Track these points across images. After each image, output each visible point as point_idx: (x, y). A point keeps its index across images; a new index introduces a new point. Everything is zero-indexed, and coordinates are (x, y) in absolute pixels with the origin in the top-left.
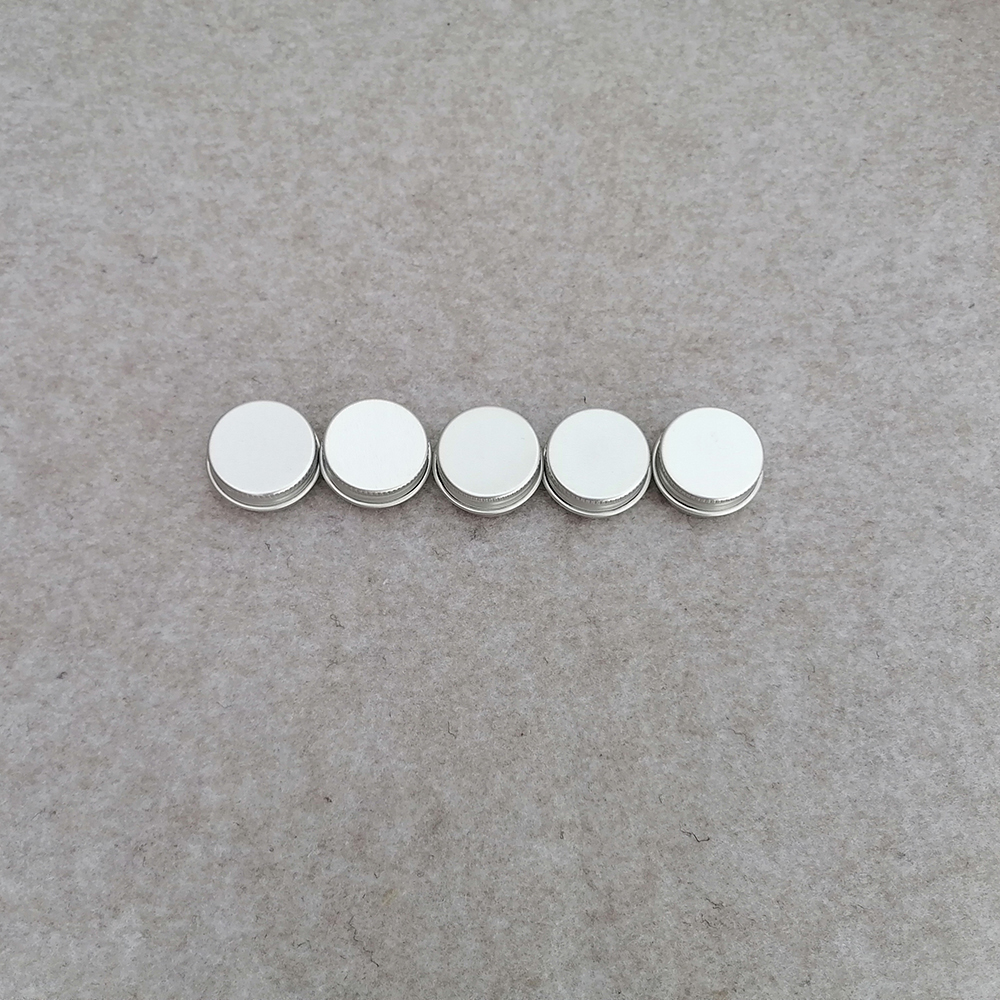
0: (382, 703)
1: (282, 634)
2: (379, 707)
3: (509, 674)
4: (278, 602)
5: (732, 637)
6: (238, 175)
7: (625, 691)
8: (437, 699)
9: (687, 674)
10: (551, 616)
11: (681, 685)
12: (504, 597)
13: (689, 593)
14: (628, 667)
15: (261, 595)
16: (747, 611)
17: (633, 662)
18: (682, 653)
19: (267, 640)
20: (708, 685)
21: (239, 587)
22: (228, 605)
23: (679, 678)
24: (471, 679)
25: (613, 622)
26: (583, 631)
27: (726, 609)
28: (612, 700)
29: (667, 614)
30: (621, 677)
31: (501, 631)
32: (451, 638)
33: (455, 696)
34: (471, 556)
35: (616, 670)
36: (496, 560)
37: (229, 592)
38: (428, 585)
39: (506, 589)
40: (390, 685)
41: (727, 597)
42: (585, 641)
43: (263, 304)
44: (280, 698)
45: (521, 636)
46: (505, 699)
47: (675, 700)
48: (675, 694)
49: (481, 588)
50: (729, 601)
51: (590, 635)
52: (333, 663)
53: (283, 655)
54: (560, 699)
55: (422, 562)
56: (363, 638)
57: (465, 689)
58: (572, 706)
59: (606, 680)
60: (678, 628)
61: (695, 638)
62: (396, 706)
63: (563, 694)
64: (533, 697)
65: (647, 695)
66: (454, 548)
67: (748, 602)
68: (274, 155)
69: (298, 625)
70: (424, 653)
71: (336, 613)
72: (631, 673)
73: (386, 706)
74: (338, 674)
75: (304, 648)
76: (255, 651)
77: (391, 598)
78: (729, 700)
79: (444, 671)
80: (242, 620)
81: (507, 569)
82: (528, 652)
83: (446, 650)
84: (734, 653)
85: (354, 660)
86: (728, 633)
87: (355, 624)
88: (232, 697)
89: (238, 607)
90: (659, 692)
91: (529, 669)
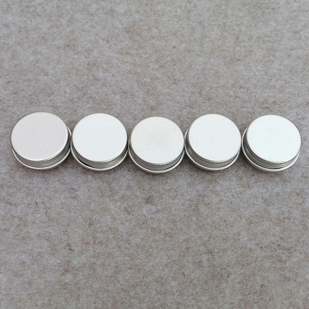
0: (91, 296)
1: (39, 254)
2: (90, 298)
3: (163, 281)
4: (39, 235)
5: (287, 265)
6: (39, 15)
7: (228, 294)
8: (122, 295)
9: (262, 286)
10: (187, 248)
11: (259, 292)
12: (162, 236)
13: (263, 238)
14: (229, 280)
15: (30, 231)
16: (295, 250)
17: (232, 277)
18: (259, 273)
19: (31, 257)
20: (274, 292)
21: (18, 226)
22: (11, 236)
23: (258, 288)
24: (142, 283)
25: (221, 253)
26: (205, 257)
27: (284, 249)
28: (220, 299)
29: (251, 250)
30: (225, 286)
31: (160, 256)
32: (132, 259)
33: (132, 293)
34: (145, 213)
35: (223, 282)
36: (158, 215)
37: (12, 229)
38: (121, 228)
39: (163, 232)
40: (96, 285)
41: (284, 241)
42: (205, 263)
43: (46, 77)
44: (35, 291)
45: (171, 260)
46: (160, 296)
47: (256, 301)
48: (256, 297)
49: (150, 231)
50: (285, 244)
51: (208, 260)
52: (66, 271)
53: (38, 266)
54: (191, 297)
55: (119, 215)
56: (83, 257)
57: (138, 290)
58: (197, 302)
59: (217, 287)
60: (257, 258)
61: (267, 264)
62: (98, 298)
63: (192, 295)
64: (175, 296)
65: (240, 297)
66: (136, 208)
67: (296, 245)
68: (58, 7)
69: (49, 249)
70: (117, 267)
71: (70, 242)
72: (231, 283)
73: (93, 298)
74: (68, 278)
75: (51, 262)
76: (24, 263)
77: (101, 235)
78: (286, 302)
79: (127, 278)
80: (18, 245)
81: (164, 221)
82: (174, 268)
83: (129, 266)
84: (288, 274)
85: (77, 270)
86: (285, 262)
87: (80, 248)
88: (8, 289)
89: (17, 237)
90: (247, 295)
91: (174, 279)
